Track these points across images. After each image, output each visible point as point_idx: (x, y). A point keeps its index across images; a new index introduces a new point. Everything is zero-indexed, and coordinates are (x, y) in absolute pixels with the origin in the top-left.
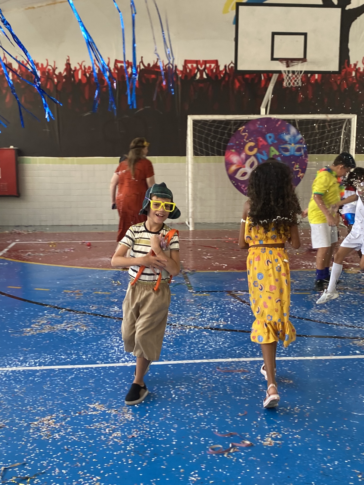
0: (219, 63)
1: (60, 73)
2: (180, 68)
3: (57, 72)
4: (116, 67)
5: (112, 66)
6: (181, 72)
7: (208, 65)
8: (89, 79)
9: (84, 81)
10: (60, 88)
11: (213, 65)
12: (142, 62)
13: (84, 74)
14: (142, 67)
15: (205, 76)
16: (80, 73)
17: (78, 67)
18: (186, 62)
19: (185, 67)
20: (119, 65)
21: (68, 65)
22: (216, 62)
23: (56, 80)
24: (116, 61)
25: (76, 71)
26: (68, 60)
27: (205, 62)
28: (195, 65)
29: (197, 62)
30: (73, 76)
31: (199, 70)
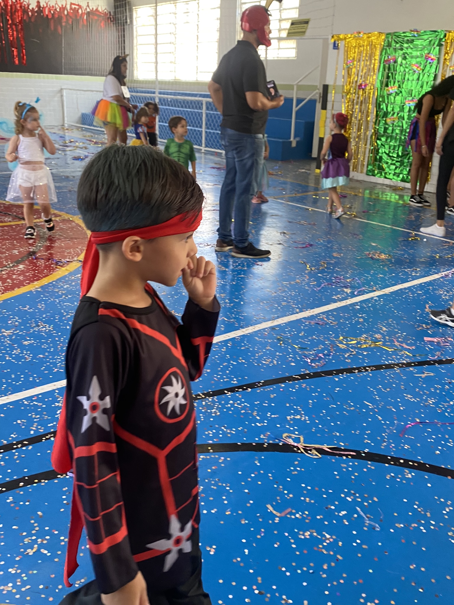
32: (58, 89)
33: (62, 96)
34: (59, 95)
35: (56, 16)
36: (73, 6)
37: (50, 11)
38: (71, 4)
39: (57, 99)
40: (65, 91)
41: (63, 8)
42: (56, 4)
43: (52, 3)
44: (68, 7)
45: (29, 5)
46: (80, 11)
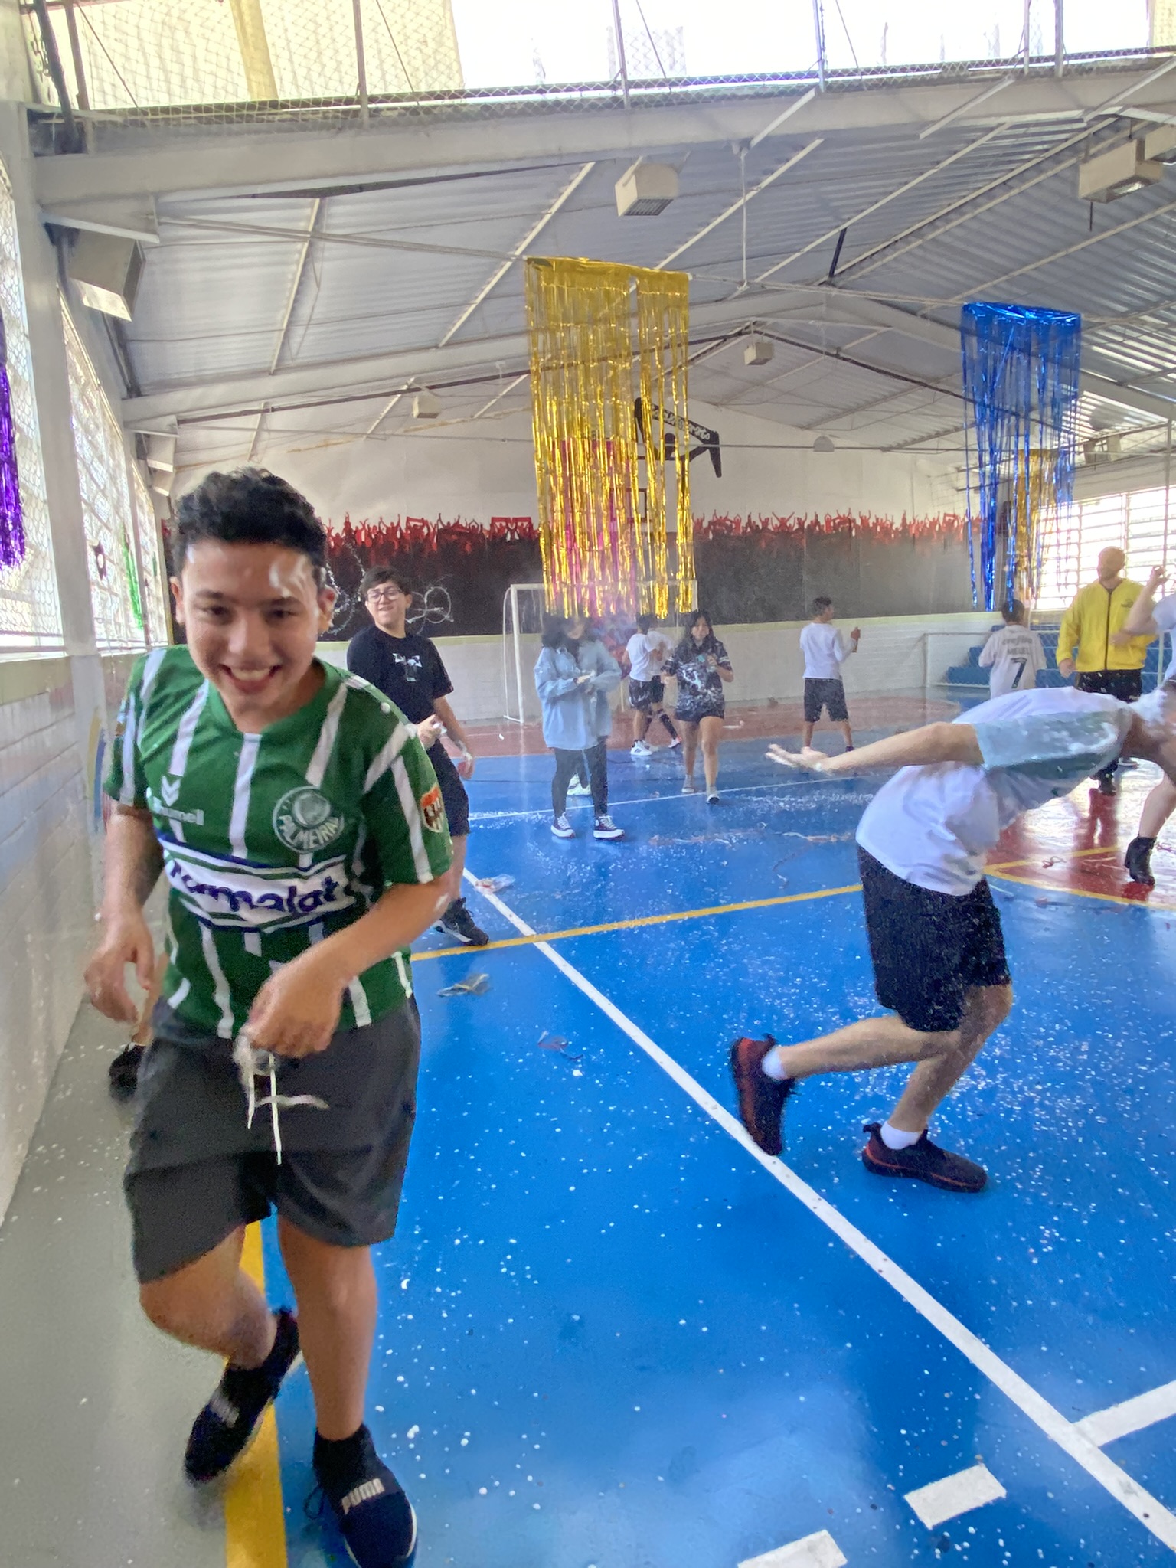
0: (533, 521)
1: (337, 535)
2: (487, 527)
3: (333, 534)
4: (408, 527)
5: (403, 526)
6: (489, 532)
7: (519, 524)
8: (375, 542)
9: (369, 544)
10: (337, 553)
11: (525, 524)
12: (440, 520)
13: (368, 535)
14: (440, 526)
15: (517, 537)
16: (363, 533)
17: (360, 527)
18: (494, 520)
19: (492, 525)
20: (412, 524)
21: (347, 524)
22: (529, 520)
23: (332, 544)
24: (409, 519)
25: (357, 531)
26: (347, 518)
27: (516, 520)
28: (504, 524)
29: (507, 520)
30: (354, 538)
31: (509, 529)
32: (917, 635)
33: (925, 644)
34: (921, 644)
35: (925, 534)
36: (947, 518)
37: (917, 529)
38: (945, 515)
39: (918, 650)
40: (930, 639)
41: (934, 523)
42: (926, 518)
43: (921, 518)
44: (941, 521)
45: (892, 525)
46: (956, 524)
